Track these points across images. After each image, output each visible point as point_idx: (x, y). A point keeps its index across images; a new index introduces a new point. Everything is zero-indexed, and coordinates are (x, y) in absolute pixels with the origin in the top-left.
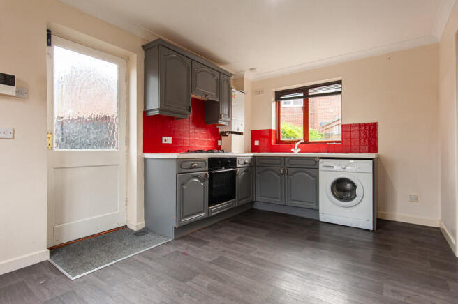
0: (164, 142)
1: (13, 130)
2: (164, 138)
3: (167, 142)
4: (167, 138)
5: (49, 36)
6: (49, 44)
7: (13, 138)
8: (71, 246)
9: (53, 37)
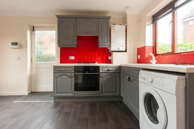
0: (70, 59)
1: (19, 57)
2: (70, 57)
3: (71, 59)
4: (71, 57)
5: (34, 28)
6: (34, 31)
7: (19, 59)
8: (39, 93)
9: (35, 28)
